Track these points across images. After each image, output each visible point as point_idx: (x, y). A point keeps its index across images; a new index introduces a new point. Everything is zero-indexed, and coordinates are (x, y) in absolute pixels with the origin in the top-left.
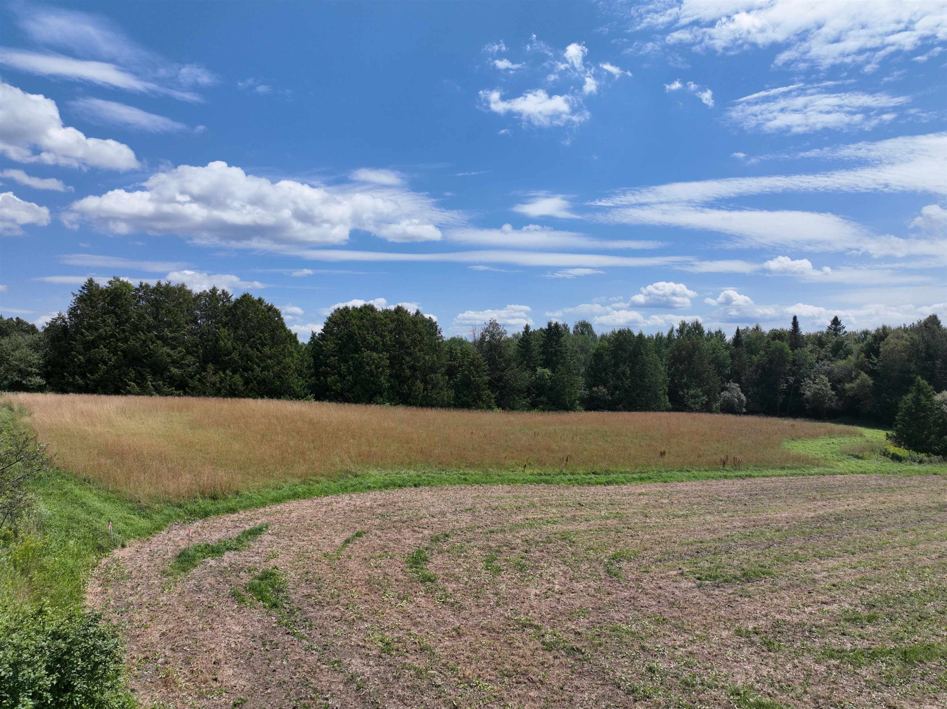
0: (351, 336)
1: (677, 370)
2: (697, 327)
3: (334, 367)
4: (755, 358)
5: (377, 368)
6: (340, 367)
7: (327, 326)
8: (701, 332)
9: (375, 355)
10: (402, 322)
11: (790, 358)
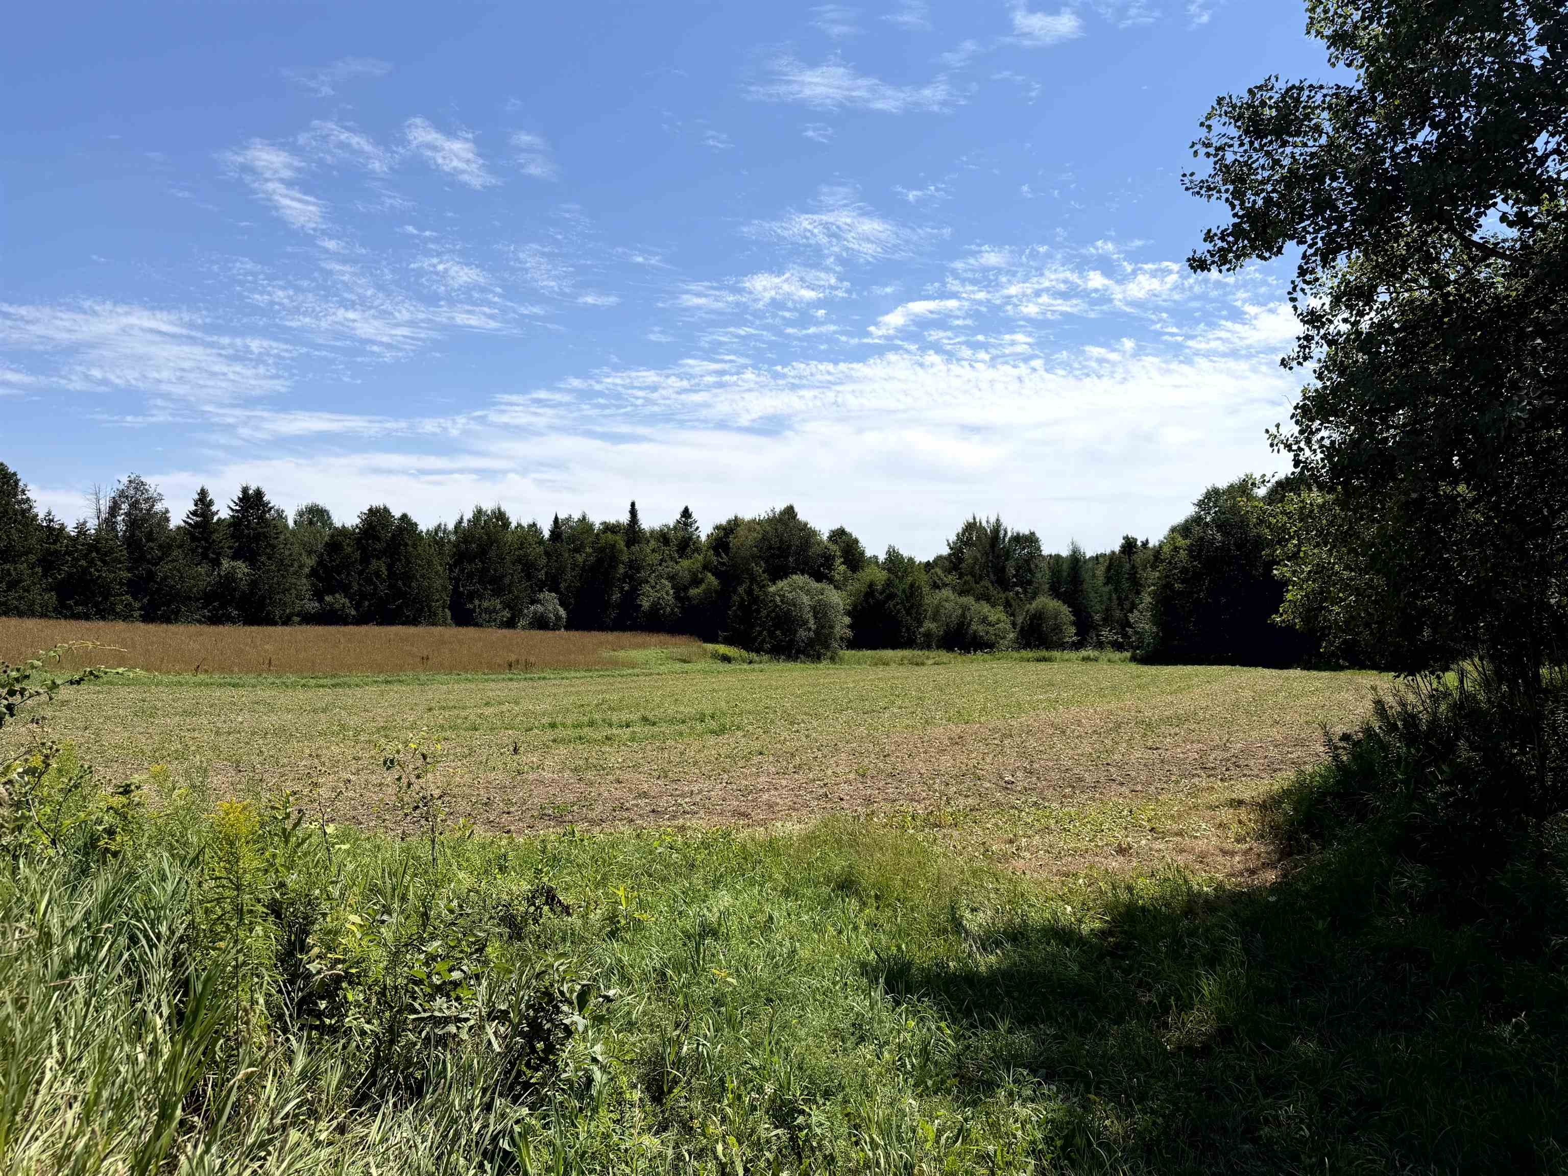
1: (462, 571)
2: (500, 516)
4: (580, 558)
8: (506, 524)
11: (625, 558)
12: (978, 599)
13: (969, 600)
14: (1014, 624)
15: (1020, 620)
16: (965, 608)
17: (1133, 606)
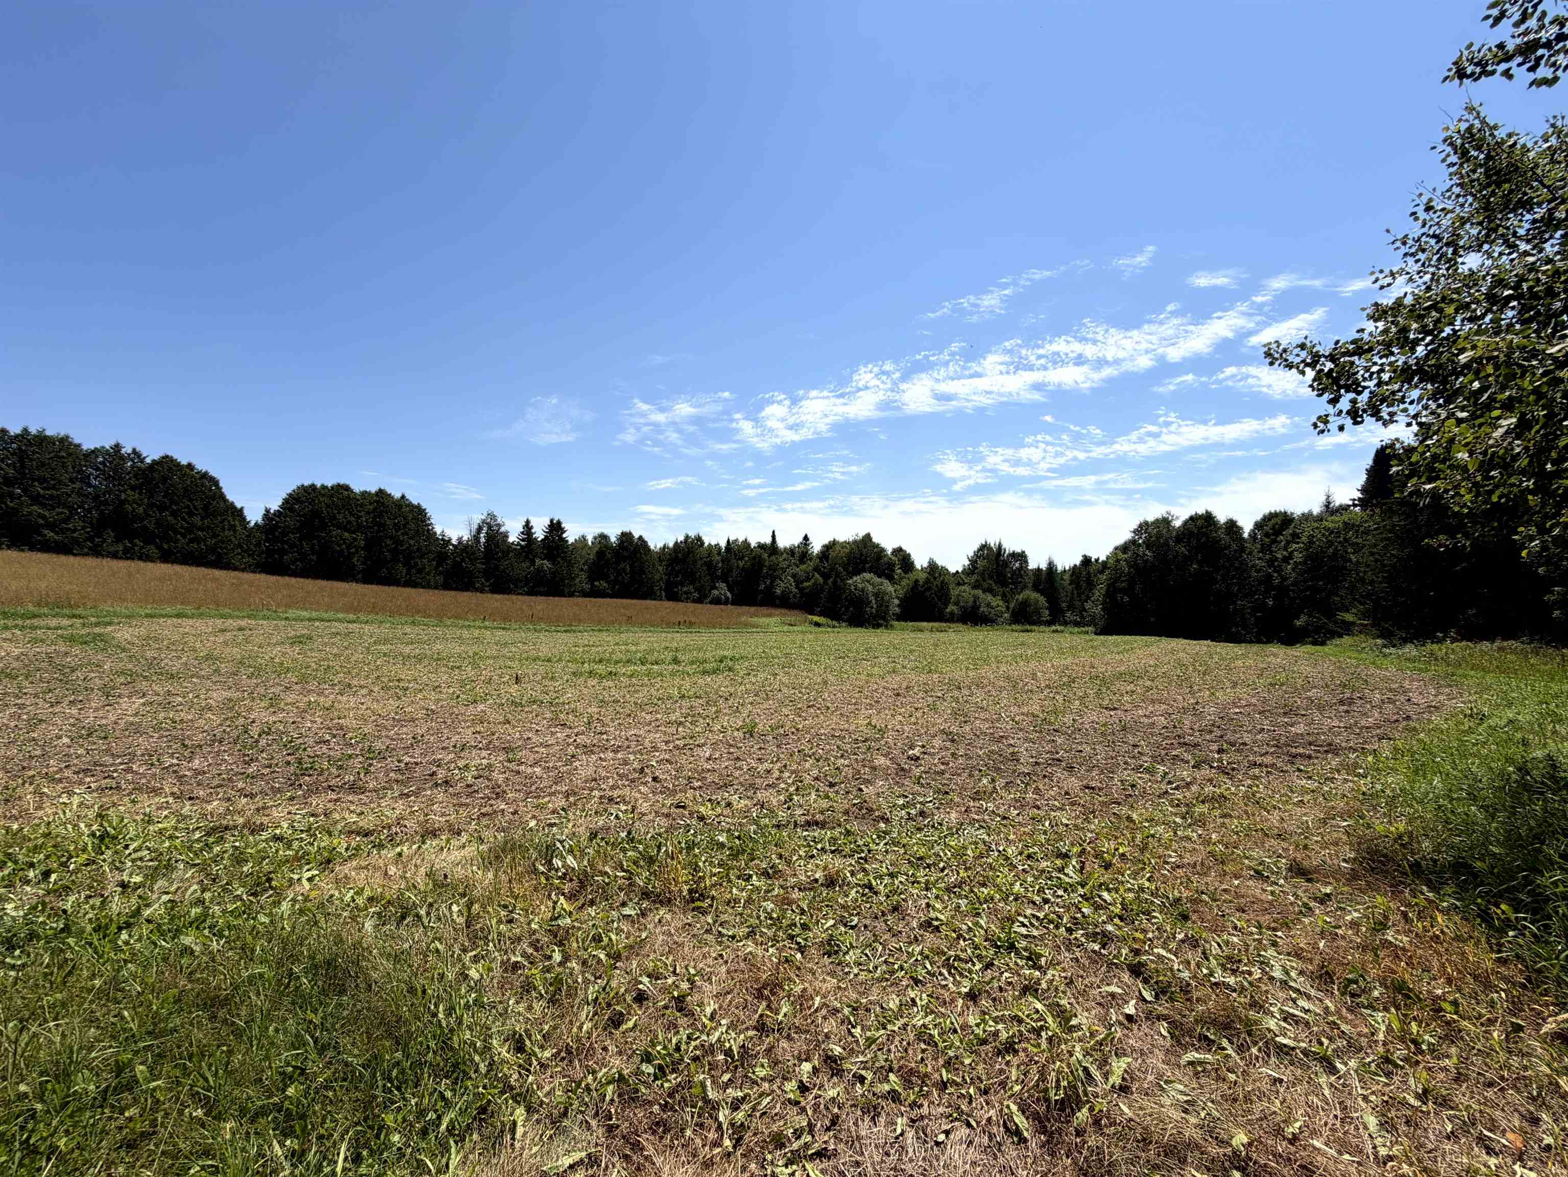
0: (316, 514)
1: (673, 569)
2: (699, 539)
3: (292, 546)
4: (741, 564)
5: (348, 547)
6: (302, 545)
7: (286, 501)
8: (703, 543)
9: (346, 534)
10: (383, 503)
11: (768, 564)
12: (984, 591)
13: (979, 592)
14: (1008, 608)
15: (1012, 605)
16: (976, 598)
17: (1088, 598)
